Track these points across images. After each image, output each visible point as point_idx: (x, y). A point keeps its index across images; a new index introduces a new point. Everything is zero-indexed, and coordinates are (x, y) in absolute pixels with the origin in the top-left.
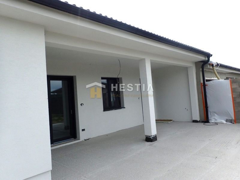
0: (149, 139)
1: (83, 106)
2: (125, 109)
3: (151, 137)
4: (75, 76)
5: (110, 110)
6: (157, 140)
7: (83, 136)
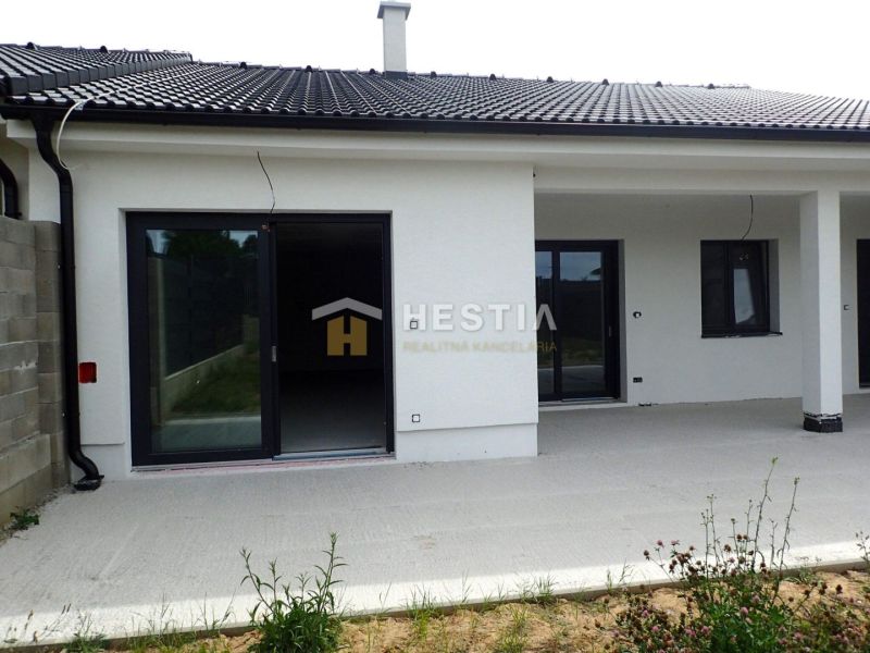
0: (812, 424)
1: (639, 319)
2: (780, 337)
3: (819, 419)
4: (623, 241)
5: (724, 336)
6: (841, 430)
7: (634, 394)
